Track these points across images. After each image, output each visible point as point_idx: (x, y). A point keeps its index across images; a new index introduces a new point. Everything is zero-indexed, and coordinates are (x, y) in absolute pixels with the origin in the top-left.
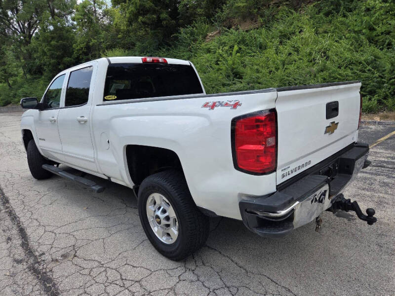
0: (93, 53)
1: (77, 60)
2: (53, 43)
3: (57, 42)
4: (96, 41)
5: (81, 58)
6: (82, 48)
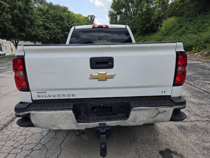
0: (160, 21)
1: (152, 25)
2: (143, 17)
3: (145, 16)
4: (163, 13)
5: (154, 24)
6: (156, 18)
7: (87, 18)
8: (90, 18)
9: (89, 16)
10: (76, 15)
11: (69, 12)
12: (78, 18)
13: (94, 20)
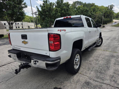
7: (108, 7)
8: (110, 7)
9: (109, 6)
10: (100, 7)
11: (95, 6)
12: (102, 8)
13: (112, 8)
